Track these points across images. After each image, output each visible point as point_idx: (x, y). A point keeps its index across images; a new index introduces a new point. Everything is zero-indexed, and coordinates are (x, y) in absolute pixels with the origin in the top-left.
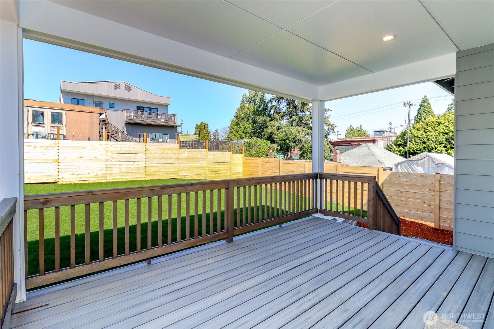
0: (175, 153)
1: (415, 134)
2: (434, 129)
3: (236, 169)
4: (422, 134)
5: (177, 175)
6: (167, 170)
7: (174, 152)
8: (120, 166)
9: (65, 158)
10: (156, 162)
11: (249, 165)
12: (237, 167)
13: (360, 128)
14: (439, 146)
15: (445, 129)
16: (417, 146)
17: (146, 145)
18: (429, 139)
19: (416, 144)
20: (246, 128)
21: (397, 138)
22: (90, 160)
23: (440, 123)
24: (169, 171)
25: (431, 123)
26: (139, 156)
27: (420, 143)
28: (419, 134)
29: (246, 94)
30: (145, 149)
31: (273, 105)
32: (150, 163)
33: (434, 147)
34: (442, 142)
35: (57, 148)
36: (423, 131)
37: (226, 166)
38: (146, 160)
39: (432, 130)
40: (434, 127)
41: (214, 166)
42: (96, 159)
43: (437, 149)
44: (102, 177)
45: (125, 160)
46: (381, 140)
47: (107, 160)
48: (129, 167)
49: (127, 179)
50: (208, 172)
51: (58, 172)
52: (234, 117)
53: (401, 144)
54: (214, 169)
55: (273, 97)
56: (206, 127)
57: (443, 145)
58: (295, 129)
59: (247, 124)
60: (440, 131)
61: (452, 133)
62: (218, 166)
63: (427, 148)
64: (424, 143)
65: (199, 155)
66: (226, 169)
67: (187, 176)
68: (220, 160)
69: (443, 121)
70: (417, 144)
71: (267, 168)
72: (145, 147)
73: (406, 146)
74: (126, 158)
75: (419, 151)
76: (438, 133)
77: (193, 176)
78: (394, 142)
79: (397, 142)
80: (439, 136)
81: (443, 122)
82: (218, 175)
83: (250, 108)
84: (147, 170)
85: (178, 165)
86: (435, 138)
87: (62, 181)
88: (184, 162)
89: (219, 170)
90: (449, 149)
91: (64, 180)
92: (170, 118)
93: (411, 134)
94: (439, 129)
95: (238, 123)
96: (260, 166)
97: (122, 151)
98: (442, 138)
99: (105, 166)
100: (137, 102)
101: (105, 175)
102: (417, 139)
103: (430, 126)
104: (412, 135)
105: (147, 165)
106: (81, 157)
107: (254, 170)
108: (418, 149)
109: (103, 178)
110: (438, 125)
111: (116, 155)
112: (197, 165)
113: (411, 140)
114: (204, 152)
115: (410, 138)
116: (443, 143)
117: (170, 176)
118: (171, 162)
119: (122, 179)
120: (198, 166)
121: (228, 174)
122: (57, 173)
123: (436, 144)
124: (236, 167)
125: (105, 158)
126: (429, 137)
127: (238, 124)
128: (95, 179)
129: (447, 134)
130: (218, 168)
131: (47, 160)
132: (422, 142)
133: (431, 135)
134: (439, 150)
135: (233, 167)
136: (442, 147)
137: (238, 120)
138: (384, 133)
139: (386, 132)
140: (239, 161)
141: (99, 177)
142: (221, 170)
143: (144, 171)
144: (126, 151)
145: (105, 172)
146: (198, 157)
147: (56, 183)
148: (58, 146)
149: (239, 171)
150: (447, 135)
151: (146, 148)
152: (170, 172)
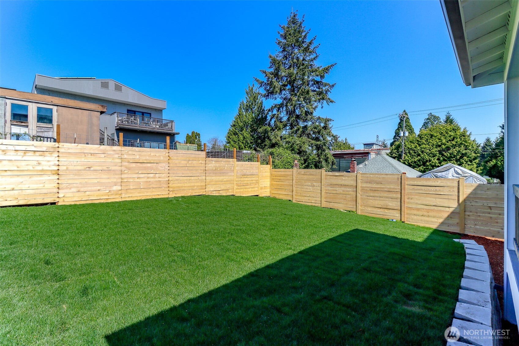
0: (202, 163)
1: (409, 146)
2: (428, 142)
3: (264, 183)
4: (416, 147)
5: (202, 191)
6: (192, 184)
7: (200, 162)
8: (138, 180)
9: (67, 168)
10: (180, 175)
11: (279, 178)
12: (265, 180)
13: (345, 141)
14: (433, 158)
15: (438, 141)
16: (412, 159)
17: (169, 153)
18: (423, 151)
19: (410, 157)
20: (246, 138)
21: (392, 151)
22: (100, 171)
23: (433, 136)
24: (194, 186)
25: (424, 135)
26: (161, 167)
27: (415, 156)
28: (413, 146)
29: (244, 102)
30: (168, 158)
31: (274, 113)
32: (173, 176)
33: (428, 160)
34: (436, 154)
35: (56, 154)
36: (417, 144)
37: (254, 179)
38: (170, 172)
39: (425, 143)
40: (427, 140)
41: (242, 179)
42: (109, 171)
43: (431, 161)
44: (117, 194)
45: (145, 172)
46: (373, 152)
47: (122, 172)
48: (150, 181)
49: (146, 196)
50: (236, 187)
51: (58, 188)
52: (231, 125)
53: (396, 156)
54: (242, 182)
55: (274, 105)
56: (197, 137)
57: (437, 157)
58: (299, 140)
59: (246, 133)
60: (433, 144)
61: (445, 146)
62: (246, 179)
63: (421, 160)
64: (419, 155)
65: (227, 166)
66: (253, 183)
67: (214, 192)
68: (248, 172)
69: (435, 133)
70: (412, 156)
71: (303, 181)
72: (167, 154)
73: (401, 159)
74: (145, 168)
75: (414, 163)
76: (432, 145)
77: (221, 192)
78: (389, 154)
79: (393, 154)
80: (433, 148)
81: (435, 135)
82: (246, 190)
83: (249, 117)
84: (170, 185)
85: (204, 177)
86: (428, 150)
87: (64, 201)
88: (211, 175)
89: (247, 184)
90: (442, 162)
91: (66, 200)
92: (166, 125)
93: (406, 146)
94: (432, 141)
95: (236, 132)
96: (295, 178)
97: (141, 160)
98: (435, 150)
99: (120, 180)
100: (128, 104)
101: (120, 192)
102: (411, 151)
103: (423, 138)
104: (407, 148)
105: (170, 179)
106: (89, 168)
107: (285, 184)
108: (412, 161)
109: (117, 196)
110: (430, 137)
111: (134, 165)
112: (225, 178)
113: (406, 153)
114: (231, 163)
115: (404, 150)
116: (437, 156)
117: (196, 192)
118: (198, 175)
119: (141, 197)
120: (225, 180)
121: (256, 189)
122: (57, 190)
123: (430, 157)
124: (263, 180)
125: (120, 168)
126: (423, 149)
127: (235, 134)
128: (107, 197)
129: (440, 146)
130: (246, 182)
131: (43, 170)
132: (417, 155)
133: (425, 147)
134: (433, 163)
135: (261, 181)
136: (436, 159)
137: (235, 129)
138: (373, 146)
139: (374, 145)
140: (266, 174)
141: (112, 194)
142: (249, 184)
143: (167, 186)
144: (146, 160)
145: (119, 188)
146: (225, 168)
147: (54, 203)
148: (58, 152)
149: (266, 185)
150: (440, 148)
151: (169, 156)
152: (196, 188)
